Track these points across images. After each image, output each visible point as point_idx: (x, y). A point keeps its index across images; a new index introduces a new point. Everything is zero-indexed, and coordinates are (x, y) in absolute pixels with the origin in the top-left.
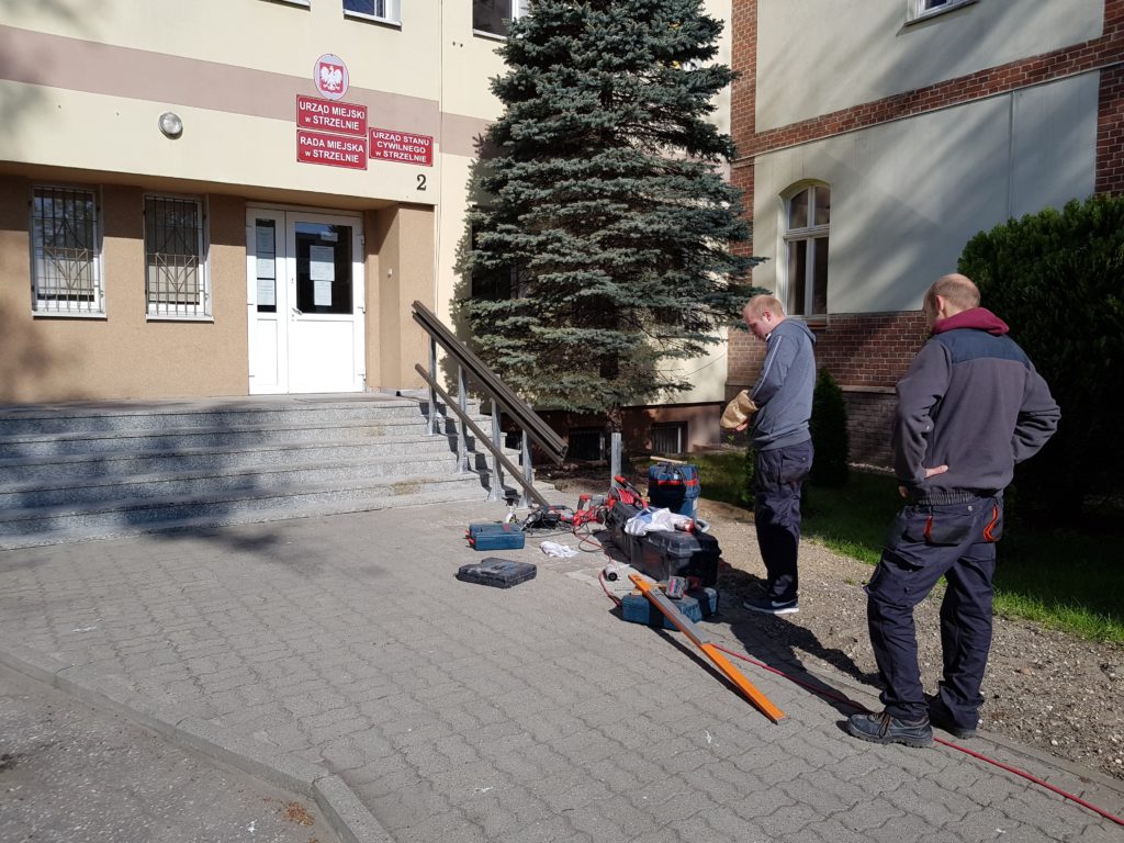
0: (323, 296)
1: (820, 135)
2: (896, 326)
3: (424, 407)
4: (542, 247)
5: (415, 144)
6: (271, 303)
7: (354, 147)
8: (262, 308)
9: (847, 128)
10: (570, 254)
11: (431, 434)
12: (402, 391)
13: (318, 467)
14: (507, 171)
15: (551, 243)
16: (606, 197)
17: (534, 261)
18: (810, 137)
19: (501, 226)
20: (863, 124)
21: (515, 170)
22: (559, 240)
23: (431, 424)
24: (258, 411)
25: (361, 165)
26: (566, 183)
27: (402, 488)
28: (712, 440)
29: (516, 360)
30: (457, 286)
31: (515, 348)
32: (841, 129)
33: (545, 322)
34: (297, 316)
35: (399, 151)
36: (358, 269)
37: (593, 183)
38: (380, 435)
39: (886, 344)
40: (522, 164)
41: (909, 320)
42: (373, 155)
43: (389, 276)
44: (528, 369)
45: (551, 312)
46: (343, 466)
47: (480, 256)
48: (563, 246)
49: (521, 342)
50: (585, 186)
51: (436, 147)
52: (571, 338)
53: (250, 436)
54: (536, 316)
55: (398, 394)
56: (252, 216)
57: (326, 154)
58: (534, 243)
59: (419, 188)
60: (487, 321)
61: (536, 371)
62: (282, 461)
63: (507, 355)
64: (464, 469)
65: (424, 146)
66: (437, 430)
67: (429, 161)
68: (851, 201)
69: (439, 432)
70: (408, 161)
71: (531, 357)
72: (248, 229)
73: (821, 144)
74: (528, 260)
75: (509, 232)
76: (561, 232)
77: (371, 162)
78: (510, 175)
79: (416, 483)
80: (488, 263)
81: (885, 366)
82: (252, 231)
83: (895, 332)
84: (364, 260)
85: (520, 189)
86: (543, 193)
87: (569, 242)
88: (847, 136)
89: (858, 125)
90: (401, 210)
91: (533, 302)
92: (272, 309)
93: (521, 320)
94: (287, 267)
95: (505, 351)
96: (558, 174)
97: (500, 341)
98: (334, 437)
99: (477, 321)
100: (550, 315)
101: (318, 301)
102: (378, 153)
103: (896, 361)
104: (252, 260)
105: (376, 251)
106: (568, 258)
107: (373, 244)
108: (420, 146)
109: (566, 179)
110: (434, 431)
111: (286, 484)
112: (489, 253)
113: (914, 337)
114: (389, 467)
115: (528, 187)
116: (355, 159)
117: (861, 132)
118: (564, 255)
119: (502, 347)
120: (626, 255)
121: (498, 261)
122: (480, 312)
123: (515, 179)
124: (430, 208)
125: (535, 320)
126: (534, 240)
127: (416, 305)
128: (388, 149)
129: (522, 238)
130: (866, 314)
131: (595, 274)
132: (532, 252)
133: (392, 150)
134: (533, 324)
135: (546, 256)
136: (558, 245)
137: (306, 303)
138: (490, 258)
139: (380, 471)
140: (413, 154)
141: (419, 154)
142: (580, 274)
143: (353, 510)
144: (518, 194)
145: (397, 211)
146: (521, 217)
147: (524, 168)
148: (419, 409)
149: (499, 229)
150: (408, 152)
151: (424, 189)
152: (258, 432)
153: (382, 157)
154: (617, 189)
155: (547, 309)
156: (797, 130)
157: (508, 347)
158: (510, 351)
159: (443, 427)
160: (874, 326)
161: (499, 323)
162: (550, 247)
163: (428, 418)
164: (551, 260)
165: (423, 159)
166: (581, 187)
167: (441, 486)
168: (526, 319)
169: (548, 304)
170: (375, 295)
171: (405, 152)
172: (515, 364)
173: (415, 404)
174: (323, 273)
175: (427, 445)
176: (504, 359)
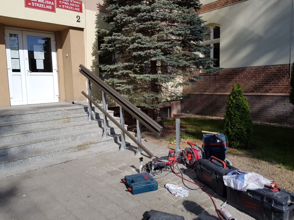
0: (40, 65)
1: (216, 8)
2: (247, 72)
3: (86, 109)
4: (133, 41)
5: (75, 4)
6: (18, 68)
7: (50, 3)
8: (14, 71)
9: (226, 5)
10: (145, 44)
11: (90, 120)
12: (75, 102)
13: (41, 141)
14: (116, 10)
15: (137, 40)
16: (159, 20)
17: (130, 47)
18: (212, 9)
19: (114, 34)
20: (232, 3)
21: (120, 10)
22: (140, 38)
23: (90, 116)
24: (12, 115)
25: (53, 10)
26: (142, 14)
27: (81, 147)
28: (178, 112)
29: (124, 88)
30: (93, 61)
31: (123, 83)
32: (224, 5)
33: (135, 72)
34: (30, 73)
35: (68, 5)
36: (54, 55)
37: (153, 14)
38: (68, 122)
39: (242, 78)
40: (122, 7)
41: (252, 70)
42: (58, 7)
43: (67, 57)
44: (128, 92)
45: (138, 68)
46: (53, 139)
47: (106, 46)
48: (142, 41)
49: (125, 81)
50: (150, 16)
51: (83, 5)
52: (148, 78)
53: (7, 128)
54: (130, 70)
55: (73, 103)
56: (7, 32)
57: (38, 5)
58: (130, 40)
59: (77, 21)
60: (110, 73)
61: (132, 92)
62: (23, 139)
63: (119, 86)
64: (106, 135)
65: (78, 4)
66: (92, 118)
67: (81, 11)
68: (228, 30)
69: (93, 119)
70: (73, 10)
71: (130, 87)
72: (5, 38)
73: (216, 11)
74: (127, 47)
75: (118, 36)
76: (140, 35)
77: (57, 9)
78: (118, 12)
79: (87, 144)
80: (110, 49)
81: (243, 86)
82: (7, 38)
83: (246, 74)
84: (56, 51)
85: (123, 17)
86: (133, 19)
87: (145, 39)
88: (226, 7)
89: (231, 3)
90: (70, 30)
91: (130, 64)
92: (19, 71)
93: (125, 72)
94: (24, 54)
95: (118, 85)
96: (138, 11)
97: (116, 80)
98: (48, 125)
99: (105, 73)
100: (137, 69)
101: (38, 68)
102: (60, 6)
103: (247, 84)
104: (8, 51)
105: (61, 48)
106: (144, 45)
107: (60, 45)
108: (77, 4)
109: (143, 12)
110: (91, 119)
111: (24, 152)
112: (110, 45)
113: (254, 76)
114: (74, 138)
115: (125, 17)
116: (50, 7)
117: (232, 6)
118: (143, 44)
119: (117, 83)
120: (167, 44)
121: (114, 48)
122: (106, 69)
123: (120, 13)
124: (82, 29)
125: (131, 72)
126: (130, 39)
127: (81, 66)
128: (64, 4)
129: (124, 38)
130: (235, 68)
131: (157, 51)
132: (128, 43)
133: (66, 5)
134: (130, 73)
135: (136, 45)
136: (140, 40)
137: (33, 68)
138: (110, 47)
139: (70, 139)
140: (74, 7)
141: (77, 7)
142: (152, 51)
143: (59, 162)
144: (122, 19)
145: (69, 30)
146: (123, 29)
147: (123, 9)
148: (83, 110)
149: (113, 34)
150: (72, 6)
151: (79, 22)
152: (11, 126)
153: (62, 8)
154: (163, 17)
155: (136, 67)
156: (207, 7)
157: (120, 83)
158: (120, 85)
159: (94, 117)
160: (238, 72)
161: (115, 73)
162: (137, 41)
163: (88, 113)
164: (137, 46)
165: (79, 9)
166: (148, 16)
167: (98, 144)
168: (127, 71)
169: (137, 65)
170: (61, 65)
171: (71, 6)
172: (124, 90)
173: (82, 107)
174: (39, 56)
175: (89, 125)
176: (118, 88)
